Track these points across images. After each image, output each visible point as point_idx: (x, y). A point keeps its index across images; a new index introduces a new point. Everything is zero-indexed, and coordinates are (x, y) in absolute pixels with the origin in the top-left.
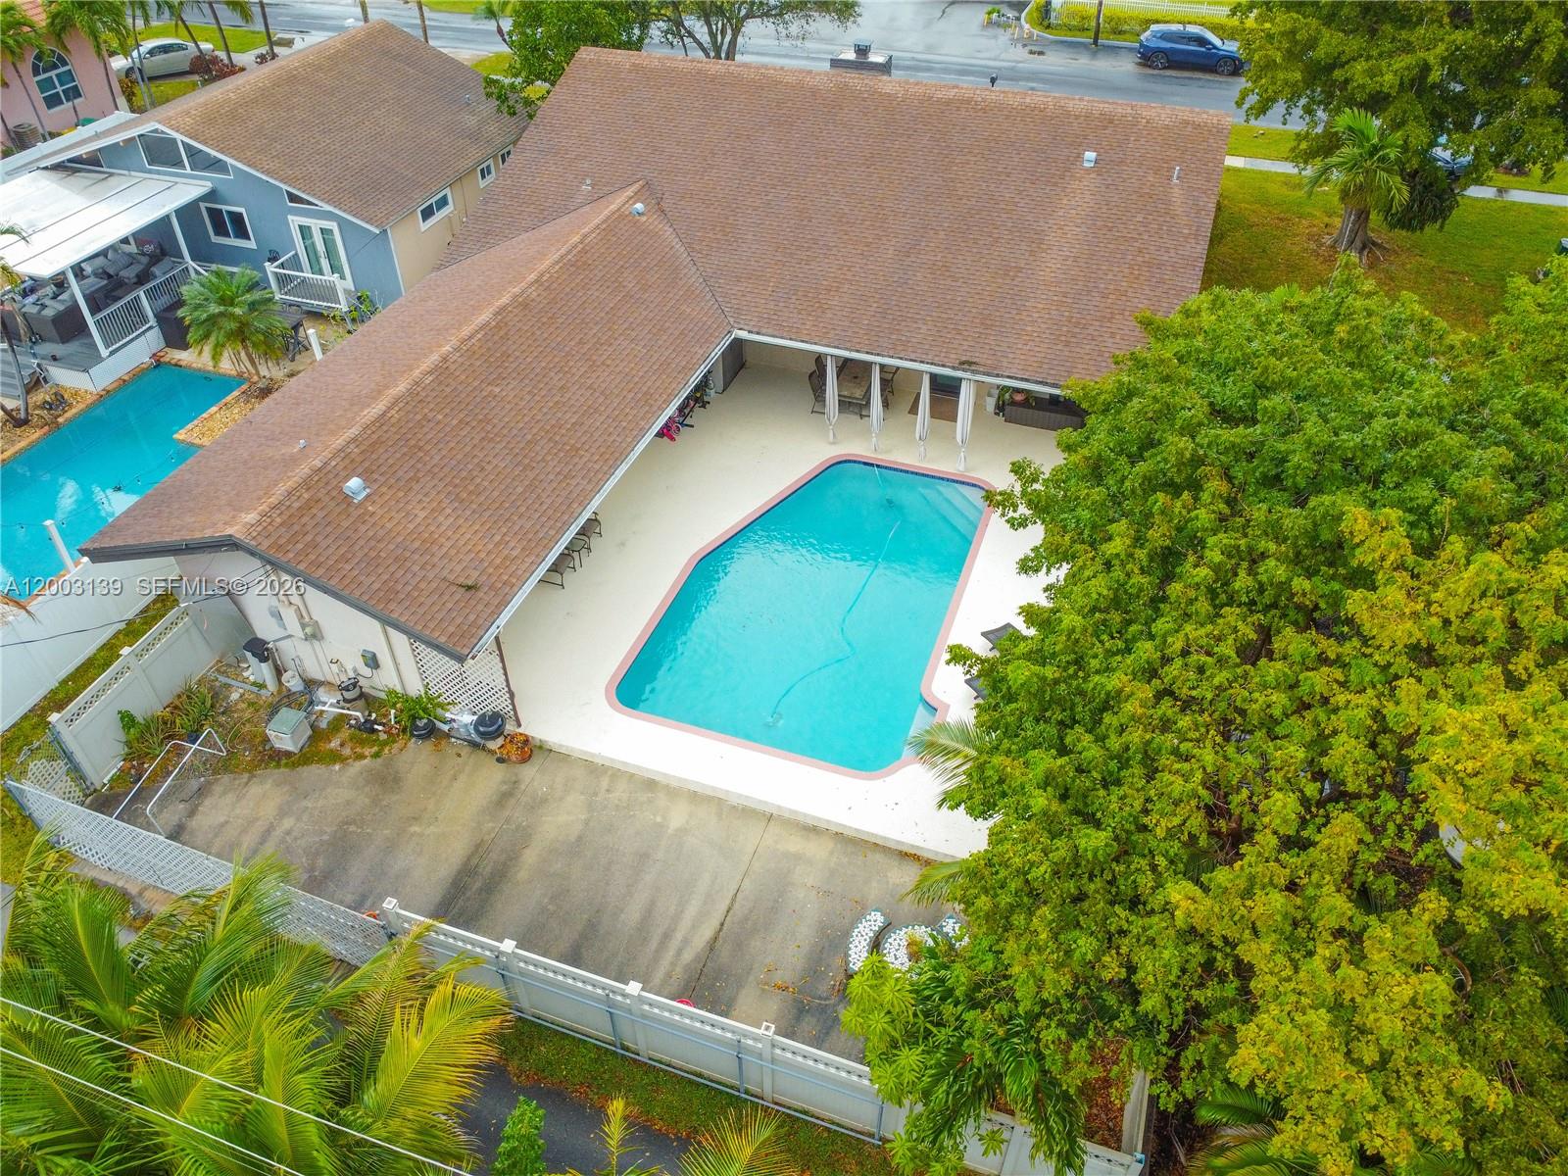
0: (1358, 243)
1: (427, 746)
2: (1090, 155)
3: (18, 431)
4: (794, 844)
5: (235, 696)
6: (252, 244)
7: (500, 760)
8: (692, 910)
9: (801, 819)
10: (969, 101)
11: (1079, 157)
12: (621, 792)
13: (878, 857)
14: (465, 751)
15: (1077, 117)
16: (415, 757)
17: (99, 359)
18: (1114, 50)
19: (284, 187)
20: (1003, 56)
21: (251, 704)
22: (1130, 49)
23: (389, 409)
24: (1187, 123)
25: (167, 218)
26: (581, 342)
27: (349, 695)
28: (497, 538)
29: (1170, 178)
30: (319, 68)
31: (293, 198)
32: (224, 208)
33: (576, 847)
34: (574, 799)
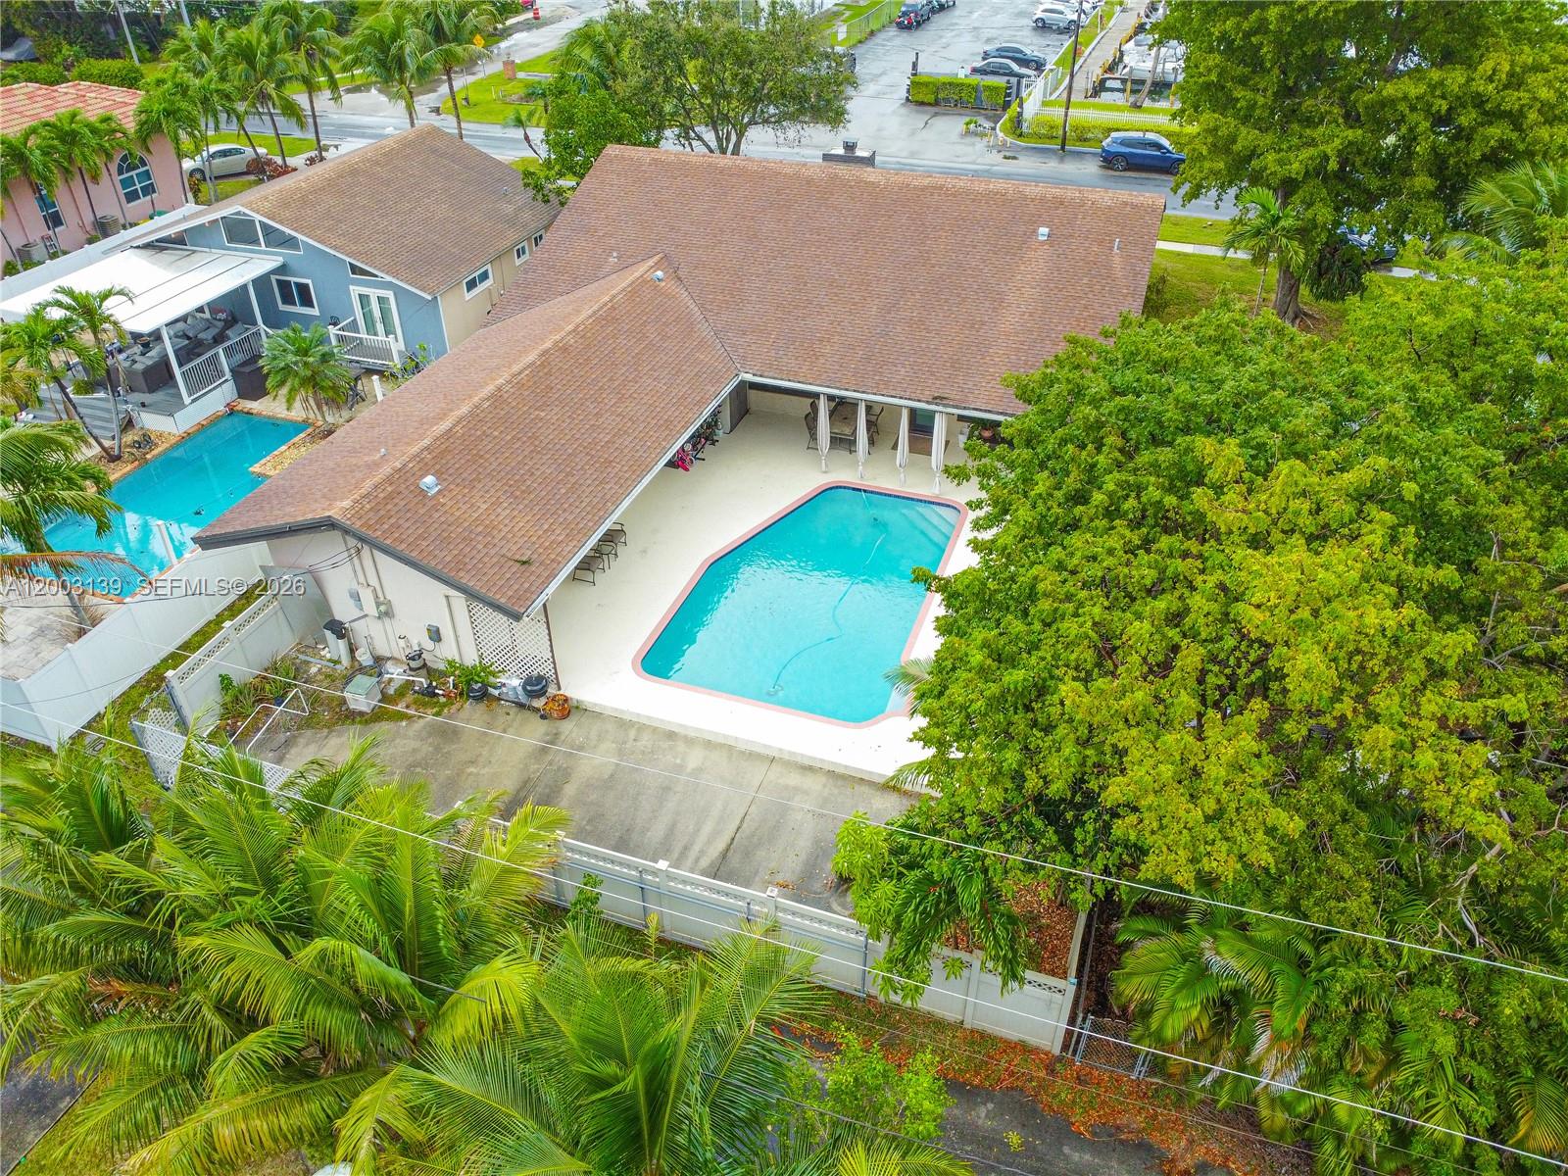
0: (1291, 313)
1: (482, 707)
2: (1044, 230)
3: (112, 465)
4: (794, 779)
5: (314, 670)
6: (315, 312)
7: (543, 717)
8: (708, 828)
9: (799, 759)
10: (941, 188)
11: (1035, 232)
12: (646, 741)
13: (865, 789)
14: (513, 711)
15: (1033, 200)
16: (470, 718)
17: (183, 406)
18: (1079, 155)
19: (348, 259)
20: (979, 161)
21: (327, 676)
22: (1094, 154)
23: (455, 426)
24: (1126, 204)
25: (244, 287)
26: (611, 380)
27: (414, 664)
28: (546, 527)
29: (1111, 249)
30: (377, 163)
31: (354, 269)
32: (293, 280)
33: (609, 782)
34: (608, 745)
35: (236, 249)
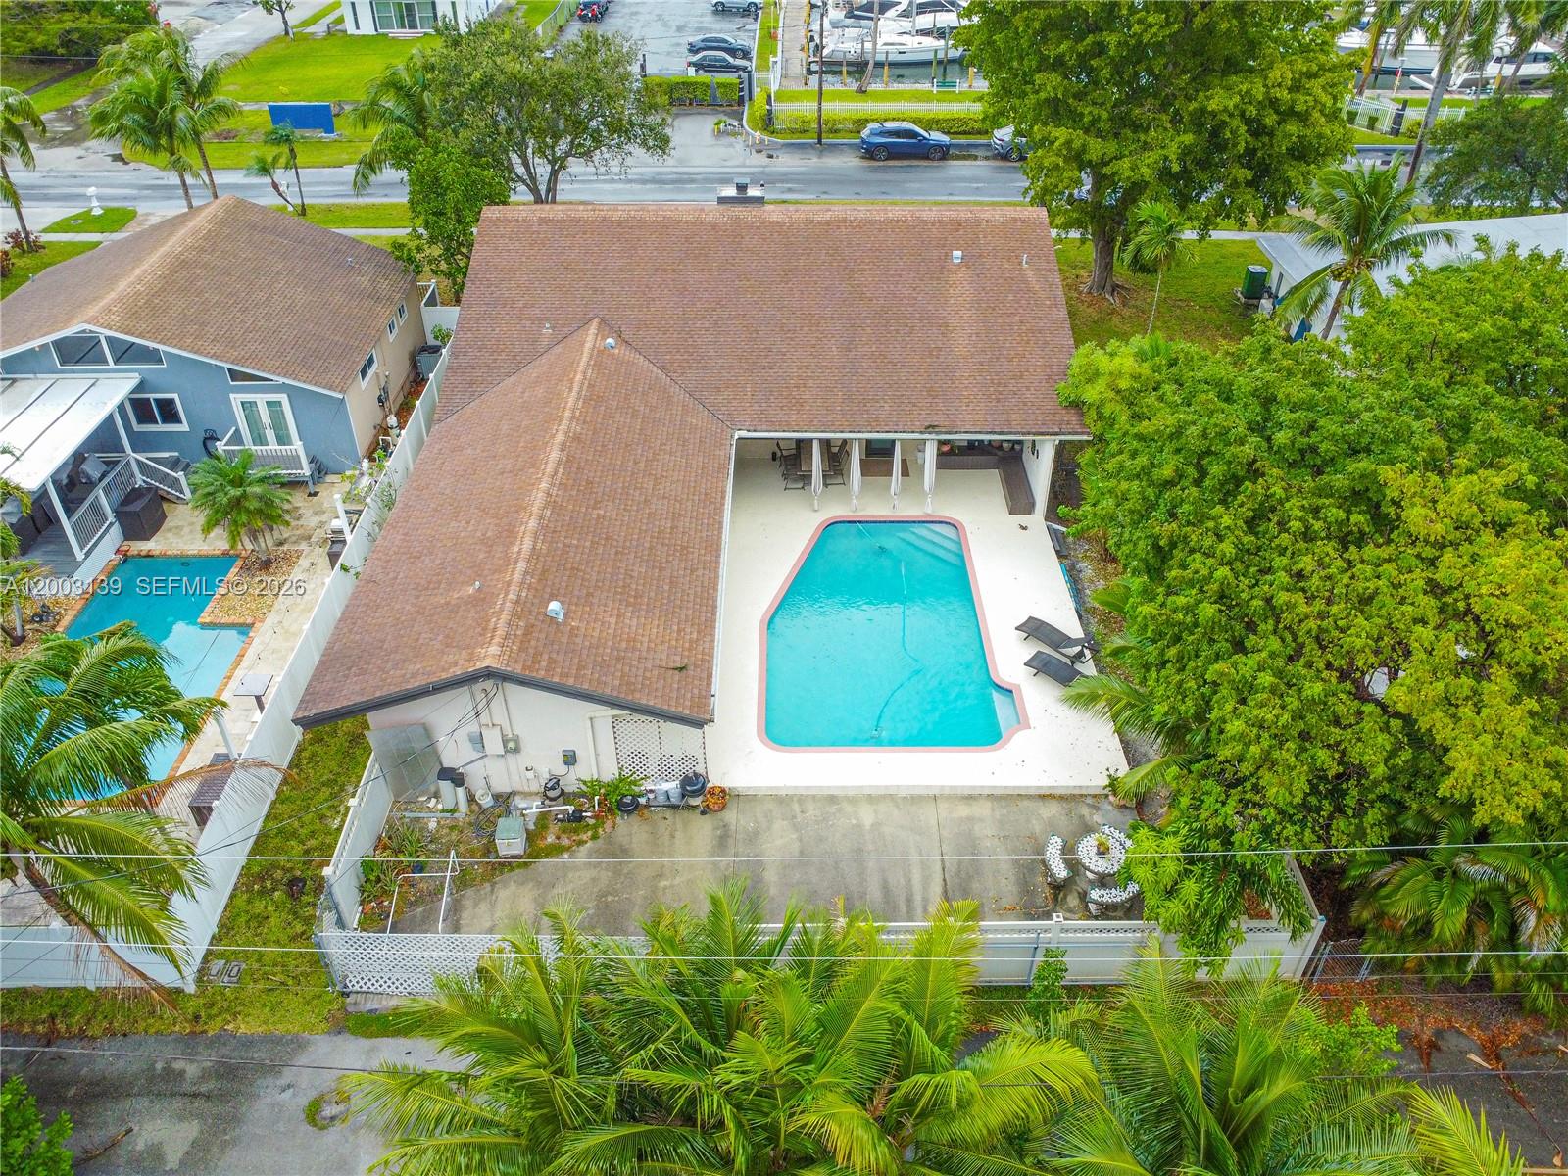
0: (1109, 287)
1: (634, 819)
2: (957, 253)
3: (19, 649)
4: (963, 811)
5: (432, 825)
6: (184, 427)
7: (703, 813)
8: (917, 877)
9: (959, 792)
10: (844, 220)
11: (948, 256)
12: (812, 811)
13: (1026, 802)
14: (669, 814)
15: (933, 224)
16: (627, 829)
17: (79, 565)
18: (834, 148)
19: (226, 365)
21: (452, 828)
22: (850, 145)
24: (1015, 219)
25: (110, 417)
26: (636, 463)
27: (551, 794)
28: (675, 628)
29: (1020, 263)
30: (202, 250)
31: (235, 375)
32: (152, 396)
33: (802, 859)
34: (779, 825)
35: (73, 372)
